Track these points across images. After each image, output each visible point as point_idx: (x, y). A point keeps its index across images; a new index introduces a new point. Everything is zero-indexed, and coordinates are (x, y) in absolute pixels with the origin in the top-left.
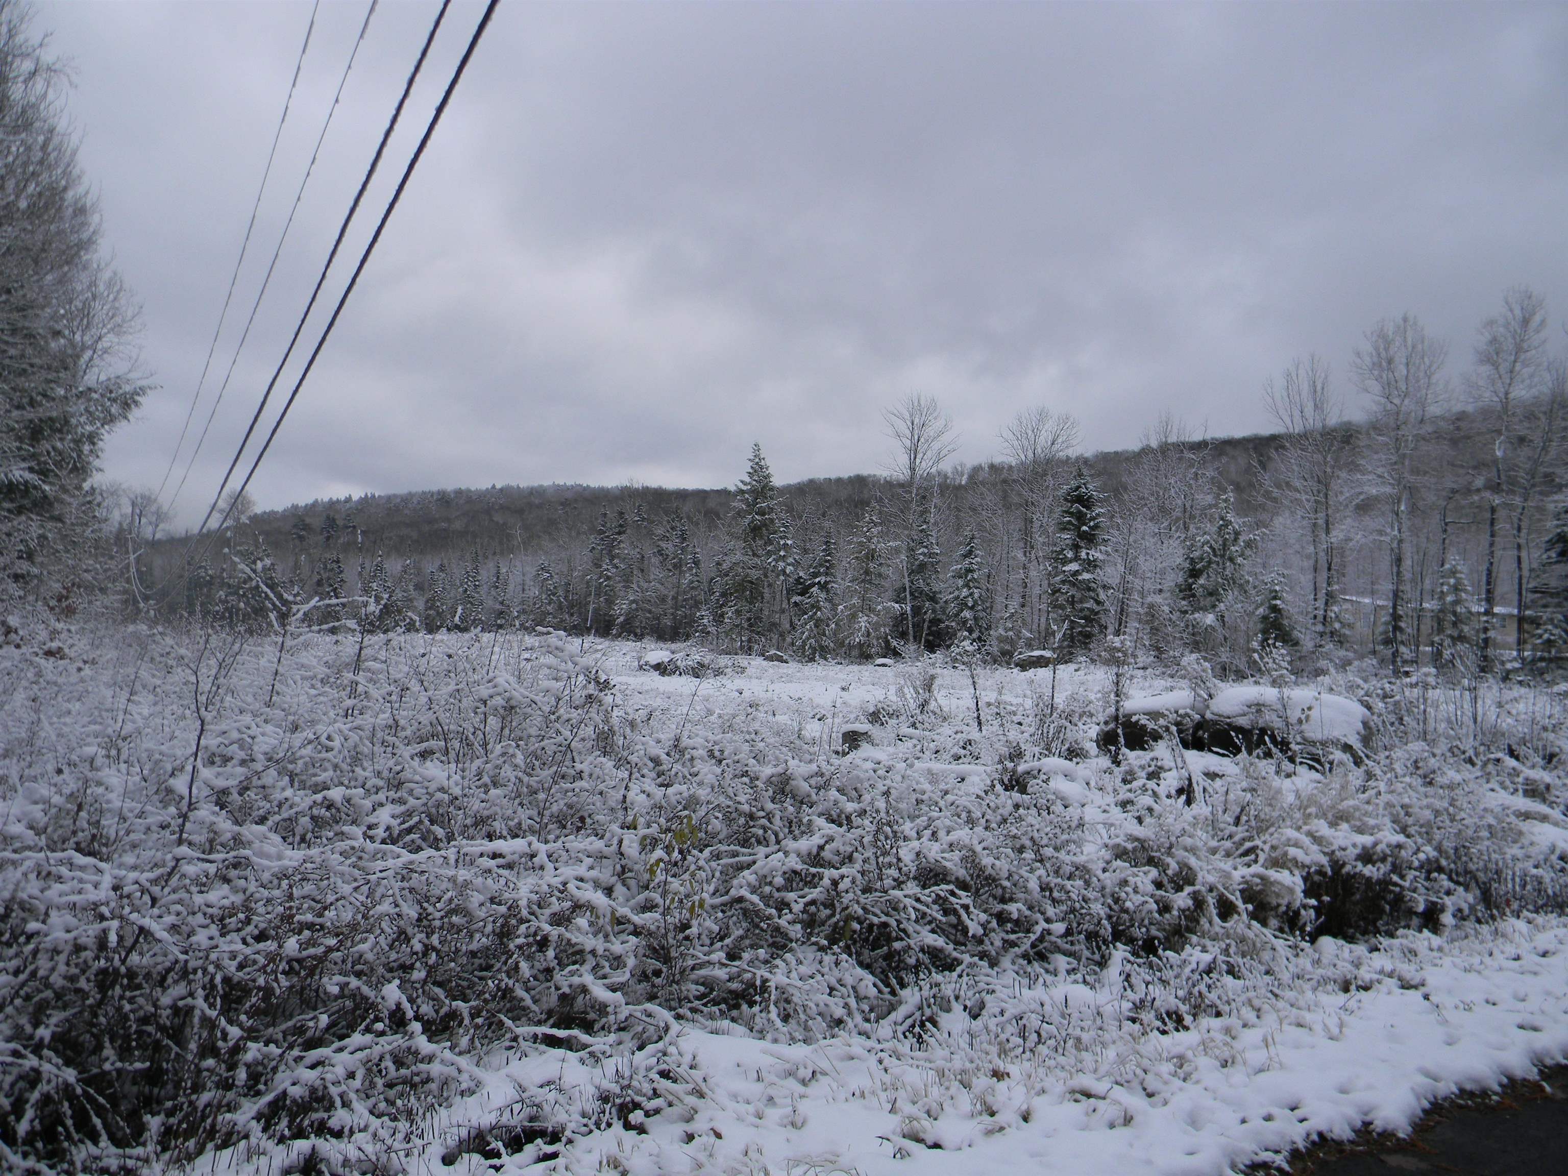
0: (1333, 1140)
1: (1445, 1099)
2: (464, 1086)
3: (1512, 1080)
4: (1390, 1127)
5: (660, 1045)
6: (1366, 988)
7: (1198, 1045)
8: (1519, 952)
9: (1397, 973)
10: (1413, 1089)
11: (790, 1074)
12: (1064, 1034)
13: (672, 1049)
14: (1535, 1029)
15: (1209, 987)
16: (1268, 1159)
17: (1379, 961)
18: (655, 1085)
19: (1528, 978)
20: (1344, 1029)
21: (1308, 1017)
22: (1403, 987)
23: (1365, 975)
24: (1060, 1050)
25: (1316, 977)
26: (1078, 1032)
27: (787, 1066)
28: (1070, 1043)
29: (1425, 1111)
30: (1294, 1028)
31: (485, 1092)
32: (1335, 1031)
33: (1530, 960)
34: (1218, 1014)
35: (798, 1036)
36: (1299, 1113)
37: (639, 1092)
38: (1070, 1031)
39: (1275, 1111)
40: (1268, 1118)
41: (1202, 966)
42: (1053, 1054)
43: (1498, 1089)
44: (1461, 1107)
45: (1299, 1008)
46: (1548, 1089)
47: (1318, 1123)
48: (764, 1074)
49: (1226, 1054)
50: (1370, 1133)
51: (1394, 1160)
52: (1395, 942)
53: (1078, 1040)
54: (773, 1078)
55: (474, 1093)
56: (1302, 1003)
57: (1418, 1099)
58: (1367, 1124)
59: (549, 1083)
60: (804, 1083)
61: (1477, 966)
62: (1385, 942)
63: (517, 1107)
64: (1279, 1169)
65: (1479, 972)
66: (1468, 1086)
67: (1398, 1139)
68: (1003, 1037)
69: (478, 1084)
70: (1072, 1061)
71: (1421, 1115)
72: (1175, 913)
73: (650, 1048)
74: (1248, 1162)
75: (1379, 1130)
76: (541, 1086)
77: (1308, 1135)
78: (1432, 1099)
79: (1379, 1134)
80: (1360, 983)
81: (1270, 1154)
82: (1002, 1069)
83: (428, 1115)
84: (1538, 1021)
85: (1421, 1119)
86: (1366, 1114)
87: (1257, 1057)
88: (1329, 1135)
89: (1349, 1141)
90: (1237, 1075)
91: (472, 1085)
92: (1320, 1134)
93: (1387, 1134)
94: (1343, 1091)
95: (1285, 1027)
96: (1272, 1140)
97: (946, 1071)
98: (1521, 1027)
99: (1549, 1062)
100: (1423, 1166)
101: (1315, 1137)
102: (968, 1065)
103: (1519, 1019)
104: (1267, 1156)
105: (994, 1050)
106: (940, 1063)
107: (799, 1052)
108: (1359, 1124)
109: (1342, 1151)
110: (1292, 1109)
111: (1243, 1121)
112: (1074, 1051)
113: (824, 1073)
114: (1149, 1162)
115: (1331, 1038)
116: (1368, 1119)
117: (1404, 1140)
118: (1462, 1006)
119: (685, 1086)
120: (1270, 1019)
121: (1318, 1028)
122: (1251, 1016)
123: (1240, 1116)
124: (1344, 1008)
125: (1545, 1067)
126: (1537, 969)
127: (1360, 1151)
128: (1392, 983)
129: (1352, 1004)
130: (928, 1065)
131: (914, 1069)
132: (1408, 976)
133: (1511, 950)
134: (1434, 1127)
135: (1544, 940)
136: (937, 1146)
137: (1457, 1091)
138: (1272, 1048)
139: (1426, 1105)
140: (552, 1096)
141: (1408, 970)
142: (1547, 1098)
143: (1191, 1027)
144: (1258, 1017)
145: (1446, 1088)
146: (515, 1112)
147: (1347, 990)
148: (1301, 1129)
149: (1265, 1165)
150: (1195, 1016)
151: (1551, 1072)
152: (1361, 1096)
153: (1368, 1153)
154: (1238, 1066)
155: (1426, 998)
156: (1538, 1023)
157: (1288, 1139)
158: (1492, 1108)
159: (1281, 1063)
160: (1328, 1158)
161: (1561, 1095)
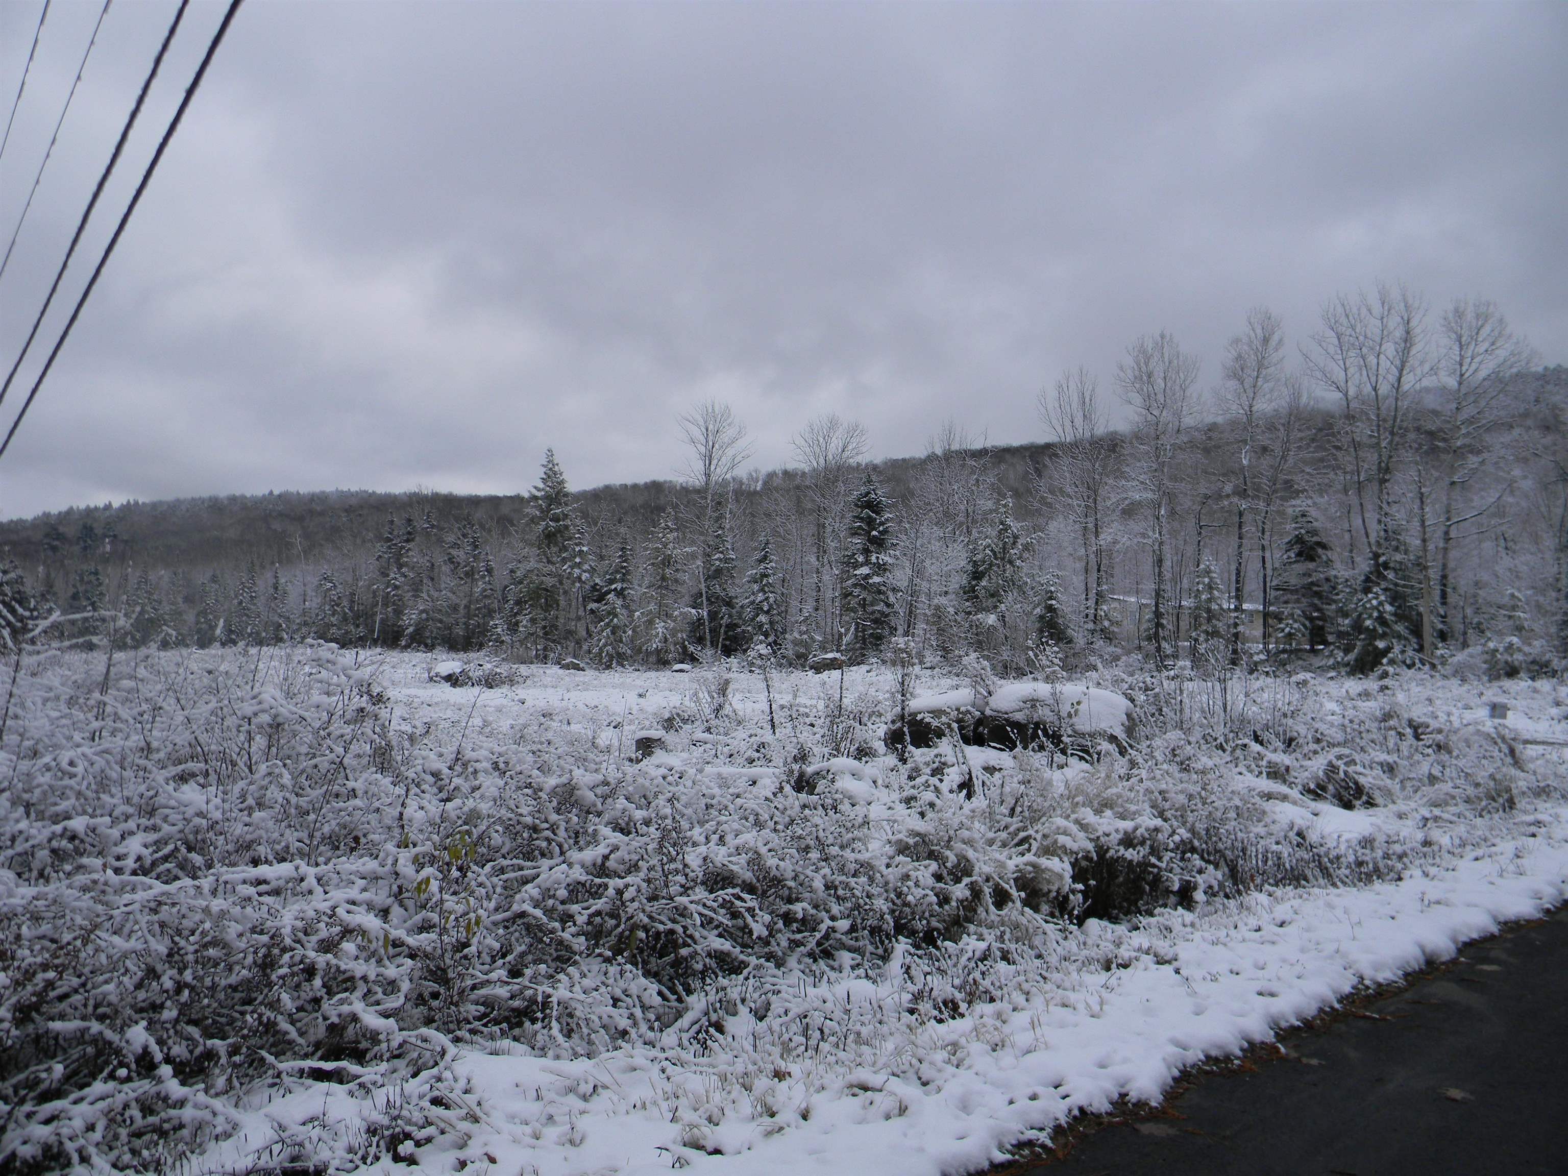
0: (1092, 1113)
1: (1193, 1066)
2: (219, 1130)
3: (1250, 1043)
4: (1143, 1097)
5: (435, 1071)
6: (1125, 966)
7: (971, 1032)
8: (1260, 923)
9: (1152, 951)
10: (1164, 1059)
11: (571, 1090)
12: (844, 1030)
13: (447, 1074)
14: (1272, 995)
15: (983, 973)
16: (1033, 1137)
17: (1139, 939)
18: (426, 1113)
19: (1267, 947)
20: (1104, 1007)
21: (1072, 997)
22: (1158, 963)
23: (1125, 953)
24: (841, 1046)
25: (1081, 958)
26: (858, 1027)
27: (568, 1083)
28: (851, 1038)
29: (1175, 1079)
30: (1059, 1008)
31: (242, 1134)
32: (1096, 1008)
33: (1270, 930)
34: (992, 1000)
35: (580, 1050)
36: (1062, 1090)
37: (409, 1122)
38: (850, 1026)
39: (1039, 1090)
40: (1034, 1097)
41: (977, 955)
42: (834, 1051)
43: (1239, 1053)
44: (1206, 1073)
45: (1065, 989)
46: (1283, 1050)
47: (1079, 1098)
48: (543, 1093)
49: (997, 1039)
50: (1126, 1104)
51: (1146, 1128)
52: (1152, 920)
53: (858, 1034)
54: (552, 1096)
55: (230, 1136)
56: (1067, 984)
57: (1169, 1068)
58: (1123, 1096)
59: (312, 1120)
60: (585, 1098)
61: (1222, 939)
62: (1144, 920)
63: (276, 1148)
64: (1043, 1146)
65: (1225, 945)
66: (1214, 1053)
67: (1151, 1108)
68: (786, 1037)
69: (235, 1126)
70: (852, 1056)
71: (1172, 1083)
72: (954, 904)
73: (424, 1074)
74: (1014, 1142)
75: (1134, 1100)
76: (304, 1124)
77: (1070, 1111)
78: (1182, 1068)
79: (1134, 1105)
80: (1120, 961)
81: (1035, 1132)
82: (783, 1069)
83: (178, 1164)
84: (1275, 987)
85: (1171, 1087)
86: (1122, 1086)
87: (1024, 1039)
88: (1089, 1109)
89: (1107, 1113)
90: (1007, 1057)
91: (228, 1127)
92: (1081, 1109)
93: (1141, 1104)
94: (1102, 1066)
95: (1051, 1008)
96: (1037, 1118)
97: (729, 1075)
98: (1260, 994)
99: (1284, 1024)
100: (1172, 1131)
101: (1076, 1112)
102: (751, 1068)
103: (1258, 985)
104: (1032, 1134)
105: (777, 1051)
106: (722, 1068)
107: (581, 1066)
108: (1115, 1096)
109: (1101, 1124)
110: (1056, 1087)
111: (1011, 1102)
112: (853, 1045)
113: (605, 1087)
114: (921, 1150)
115: (1093, 1016)
116: (1123, 1091)
117: (1156, 1108)
118: (1209, 977)
119: (458, 1111)
120: (1038, 1001)
121: (1081, 1006)
122: (1020, 999)
123: (1007, 1098)
124: (1105, 986)
125: (1281, 1029)
126: (1275, 938)
127: (1117, 1123)
128: (1148, 959)
129: (1113, 981)
130: (711, 1070)
131: (698, 1076)
132: (1162, 952)
133: (1253, 922)
134: (1182, 1094)
135: (1282, 911)
136: (717, 1151)
137: (1203, 1058)
138: (1038, 1030)
139: (1176, 1073)
140: (316, 1133)
141: (1163, 947)
142: (1283, 1059)
143: (967, 1014)
144: (1027, 1000)
145: (1194, 1055)
146: (275, 1153)
147: (1108, 969)
148: (1064, 1105)
149: (1030, 1143)
150: (970, 1003)
151: (1286, 1034)
152: (1118, 1070)
153: (1124, 1124)
154: (1007, 1049)
155: (1177, 971)
156: (1274, 989)
157: (1052, 1116)
158: (1234, 1071)
159: (1046, 1044)
160: (1088, 1131)
161: (1294, 1054)
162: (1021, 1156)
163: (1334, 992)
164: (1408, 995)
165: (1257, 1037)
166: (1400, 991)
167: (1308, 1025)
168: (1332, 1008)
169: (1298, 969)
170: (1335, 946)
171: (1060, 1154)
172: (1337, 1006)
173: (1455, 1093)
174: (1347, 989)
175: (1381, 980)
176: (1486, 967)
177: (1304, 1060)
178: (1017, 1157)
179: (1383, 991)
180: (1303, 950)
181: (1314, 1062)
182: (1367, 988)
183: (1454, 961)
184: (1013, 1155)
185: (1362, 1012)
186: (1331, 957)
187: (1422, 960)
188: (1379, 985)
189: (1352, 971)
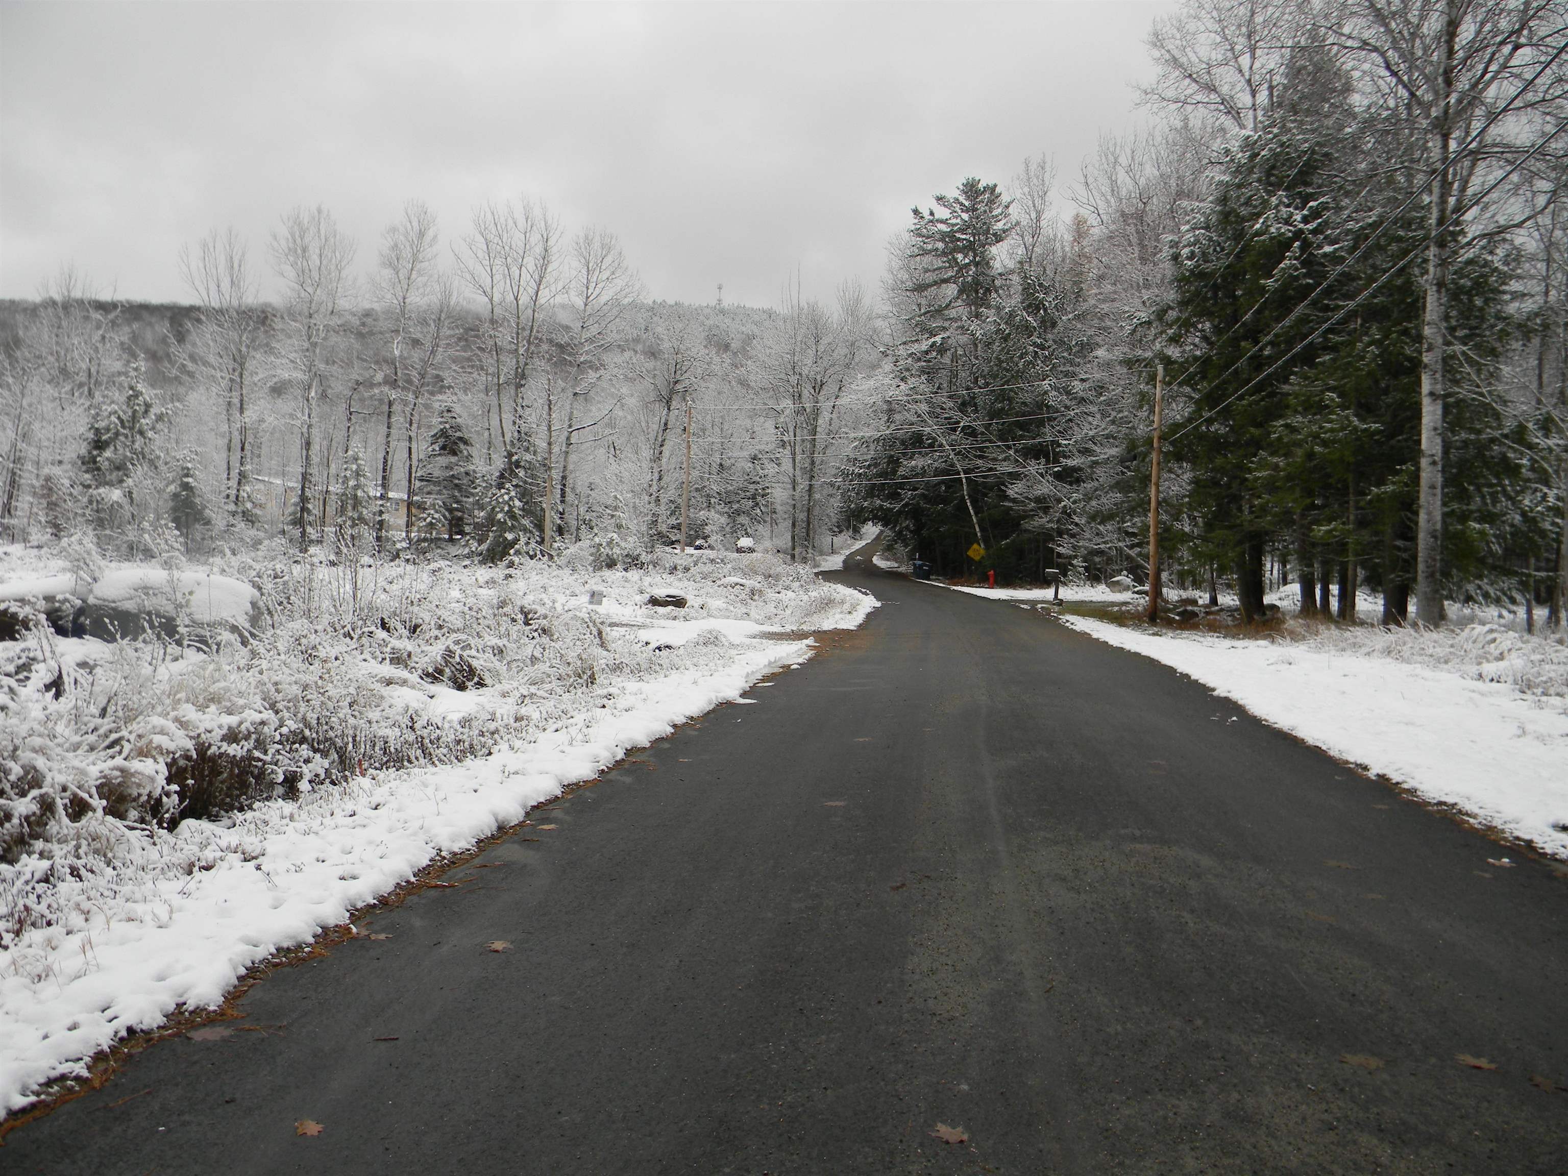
0: (142, 1031)
1: (261, 962)
3: (325, 928)
4: (202, 1004)
6: (208, 868)
7: (9, 967)
8: (355, 808)
9: (240, 849)
10: (230, 960)
14: (354, 878)
15: (39, 897)
16: (66, 1071)
17: (230, 837)
19: (358, 830)
20: (174, 916)
21: (139, 909)
22: (245, 860)
23: (209, 854)
25: (160, 866)
29: (240, 978)
30: (124, 924)
32: (164, 917)
33: (364, 812)
34: (49, 924)
36: (109, 1013)
39: (80, 1018)
40: (73, 1027)
41: (37, 876)
43: (311, 940)
44: (276, 965)
45: (135, 902)
46: (354, 930)
47: (128, 1018)
49: (39, 969)
50: (182, 1013)
51: (198, 1035)
52: (249, 815)
56: (138, 896)
57: (235, 969)
58: (179, 1006)
61: (315, 828)
62: (238, 816)
64: (78, 1078)
65: (317, 833)
66: (285, 945)
67: (209, 1012)
71: (236, 982)
72: (15, 821)
74: (42, 1080)
75: (191, 1008)
77: (116, 1033)
78: (250, 964)
79: (191, 1013)
80: (203, 864)
81: (70, 1063)
84: (355, 870)
85: (235, 987)
86: (181, 996)
87: (74, 963)
88: (138, 1028)
89: (159, 1027)
90: (48, 989)
92: (130, 1030)
93: (198, 1011)
94: (161, 978)
95: (113, 924)
96: (74, 1049)
98: (342, 878)
99: (360, 905)
100: (227, 1032)
101: (123, 1033)
103: (340, 872)
104: (65, 1068)
108: (171, 1007)
109: (149, 1040)
110: (103, 1011)
111: (46, 1037)
115: (160, 927)
116: (181, 1000)
117: (215, 1011)
118: (293, 868)
120: (98, 920)
121: (148, 918)
122: (76, 920)
123: (41, 1033)
124: (182, 892)
125: (357, 910)
126: (365, 822)
127: (169, 1035)
128: (235, 858)
129: (192, 885)
132: (249, 849)
133: (350, 806)
134: (246, 991)
135: (380, 794)
137: (274, 951)
138: (89, 954)
139: (242, 971)
141: (252, 843)
142: (355, 938)
143: (11, 945)
144: (87, 920)
145: (264, 951)
147: (190, 873)
148: (109, 1029)
149: (63, 1077)
150: (18, 933)
151: (358, 914)
152: (177, 980)
153: (177, 1035)
154: (52, 978)
155: (258, 868)
156: (356, 872)
157: (93, 1043)
158: (304, 959)
159: (98, 965)
160: (133, 1051)
161: (364, 932)
162: (49, 1094)
163: (412, 867)
164: (477, 861)
165: (332, 922)
166: (472, 857)
167: (383, 901)
168: (408, 882)
169: (381, 850)
170: (420, 823)
171: (97, 1084)
172: (413, 879)
173: (499, 945)
174: (425, 862)
175: (457, 850)
176: (546, 827)
177: (373, 937)
178: (43, 1097)
179: (457, 860)
180: (390, 831)
181: (382, 936)
182: (444, 858)
183: (521, 824)
184: (38, 1094)
185: (434, 882)
186: (415, 834)
187: (494, 827)
188: (455, 854)
189: (432, 845)
